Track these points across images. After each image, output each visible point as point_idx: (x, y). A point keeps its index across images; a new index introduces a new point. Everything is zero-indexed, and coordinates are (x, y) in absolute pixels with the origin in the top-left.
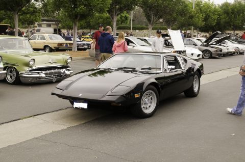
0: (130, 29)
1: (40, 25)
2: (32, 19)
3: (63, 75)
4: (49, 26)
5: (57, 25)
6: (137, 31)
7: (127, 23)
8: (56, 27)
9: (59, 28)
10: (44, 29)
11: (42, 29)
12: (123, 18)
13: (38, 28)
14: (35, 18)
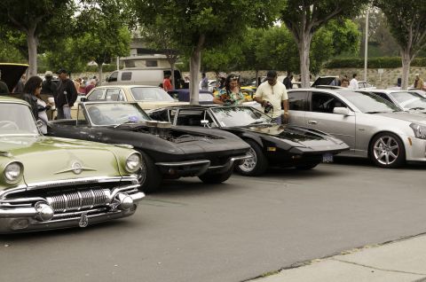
0: (362, 66)
1: (129, 63)
2: (108, 49)
3: (113, 206)
4: (153, 63)
5: (171, 61)
6: (381, 71)
7: (353, 51)
8: (167, 66)
9: (175, 68)
10: (141, 73)
11: (136, 74)
12: (345, 40)
13: (125, 70)
14: (114, 47)
